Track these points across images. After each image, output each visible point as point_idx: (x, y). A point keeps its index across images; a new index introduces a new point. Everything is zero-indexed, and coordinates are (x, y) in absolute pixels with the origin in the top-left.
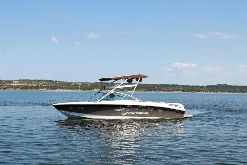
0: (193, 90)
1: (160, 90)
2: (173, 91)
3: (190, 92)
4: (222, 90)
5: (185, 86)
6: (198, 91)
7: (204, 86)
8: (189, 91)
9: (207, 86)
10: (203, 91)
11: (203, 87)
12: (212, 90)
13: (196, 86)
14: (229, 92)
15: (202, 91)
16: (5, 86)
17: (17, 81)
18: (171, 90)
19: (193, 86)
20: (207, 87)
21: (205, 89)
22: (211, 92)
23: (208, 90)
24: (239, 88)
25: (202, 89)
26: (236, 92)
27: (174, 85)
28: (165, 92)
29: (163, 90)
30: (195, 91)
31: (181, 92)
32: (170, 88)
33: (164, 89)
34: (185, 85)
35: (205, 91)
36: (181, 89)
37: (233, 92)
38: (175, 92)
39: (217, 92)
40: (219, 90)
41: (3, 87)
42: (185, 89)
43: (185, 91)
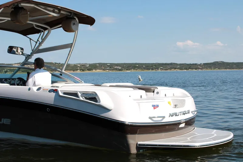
0: (192, 67)
1: (158, 69)
2: (171, 69)
3: (188, 70)
4: (219, 67)
5: (183, 64)
6: (196, 69)
7: (201, 64)
8: (186, 69)
10: (200, 68)
11: (200, 65)
12: (209, 67)
13: (193, 64)
14: (226, 69)
15: (199, 68)
17: (17, 64)
18: (169, 69)
19: (191, 64)
20: (204, 64)
21: (202, 67)
22: (208, 69)
23: (205, 67)
24: (235, 65)
25: (199, 67)
26: (233, 69)
27: (171, 64)
28: (163, 71)
29: (161, 69)
30: (193, 69)
31: (178, 70)
32: (168, 67)
33: (162, 68)
34: (182, 63)
35: (202, 69)
36: (179, 68)
37: (230, 69)
38: (173, 70)
39: (214, 69)
40: (216, 67)
41: (4, 70)
42: (183, 67)
43: (183, 69)
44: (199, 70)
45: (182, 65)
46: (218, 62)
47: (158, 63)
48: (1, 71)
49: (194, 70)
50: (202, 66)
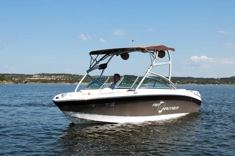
0: (208, 82)
1: (175, 83)
2: (188, 83)
3: (205, 84)
6: (213, 84)
7: (218, 79)
8: (203, 83)
10: (218, 83)
11: (217, 79)
12: (226, 82)
13: (210, 79)
15: (216, 83)
16: (26, 79)
17: (37, 75)
18: (186, 83)
19: (207, 79)
20: (222, 79)
21: (219, 82)
22: (225, 84)
23: (222, 82)
25: (216, 82)
27: (188, 78)
28: (180, 85)
29: (178, 83)
30: (210, 83)
31: (195, 84)
32: (185, 81)
33: (179, 81)
35: (220, 84)
36: (196, 82)
38: (190, 84)
39: (232, 84)
40: (234, 82)
41: (24, 81)
42: (199, 81)
43: (200, 84)
44: (216, 85)
45: (199, 80)
47: (175, 77)
48: (21, 82)
49: (211, 85)
50: (220, 80)
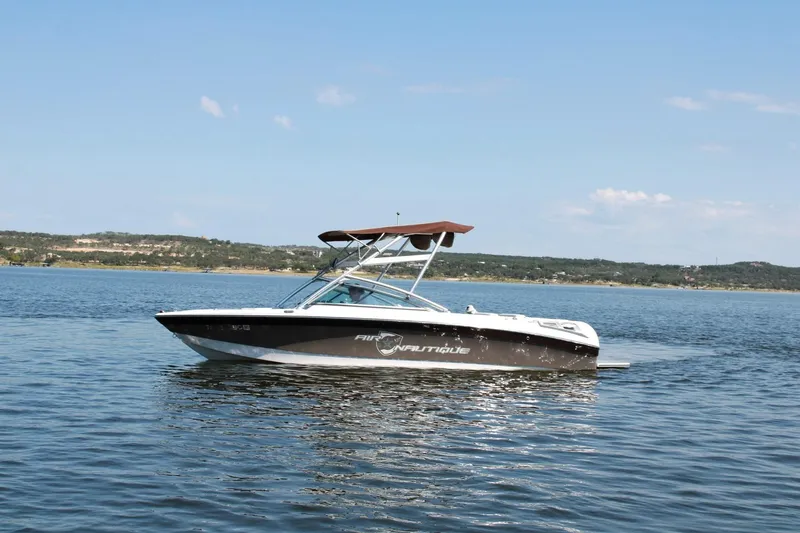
0: (659, 278)
1: (550, 278)
2: (592, 281)
3: (649, 285)
4: (753, 281)
5: (632, 265)
6: (675, 285)
7: (693, 267)
8: (643, 282)
9: (703, 267)
10: (691, 283)
11: (691, 270)
12: (719, 279)
13: (668, 267)
14: (775, 288)
15: (686, 283)
16: (52, 252)
17: (90, 237)
18: (586, 278)
19: (658, 267)
20: (705, 269)
21: (696, 278)
22: (716, 286)
23: (705, 279)
25: (687, 278)
27: (595, 263)
28: (565, 285)
29: (559, 277)
30: (664, 282)
31: (618, 285)
32: (585, 272)
33: (563, 273)
34: (630, 261)
35: (697, 285)
36: (619, 276)
37: (789, 289)
38: (600, 284)
39: (737, 286)
40: (744, 280)
41: (44, 256)
42: (631, 274)
43: (632, 282)
44: (687, 287)
45: (631, 270)
46: (748, 263)
47: (552, 259)
48: (35, 259)
49: (670, 288)
50: (698, 273)
